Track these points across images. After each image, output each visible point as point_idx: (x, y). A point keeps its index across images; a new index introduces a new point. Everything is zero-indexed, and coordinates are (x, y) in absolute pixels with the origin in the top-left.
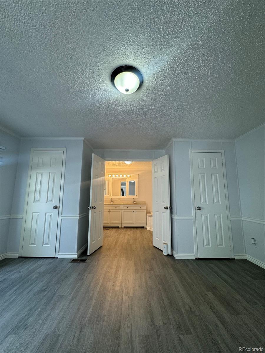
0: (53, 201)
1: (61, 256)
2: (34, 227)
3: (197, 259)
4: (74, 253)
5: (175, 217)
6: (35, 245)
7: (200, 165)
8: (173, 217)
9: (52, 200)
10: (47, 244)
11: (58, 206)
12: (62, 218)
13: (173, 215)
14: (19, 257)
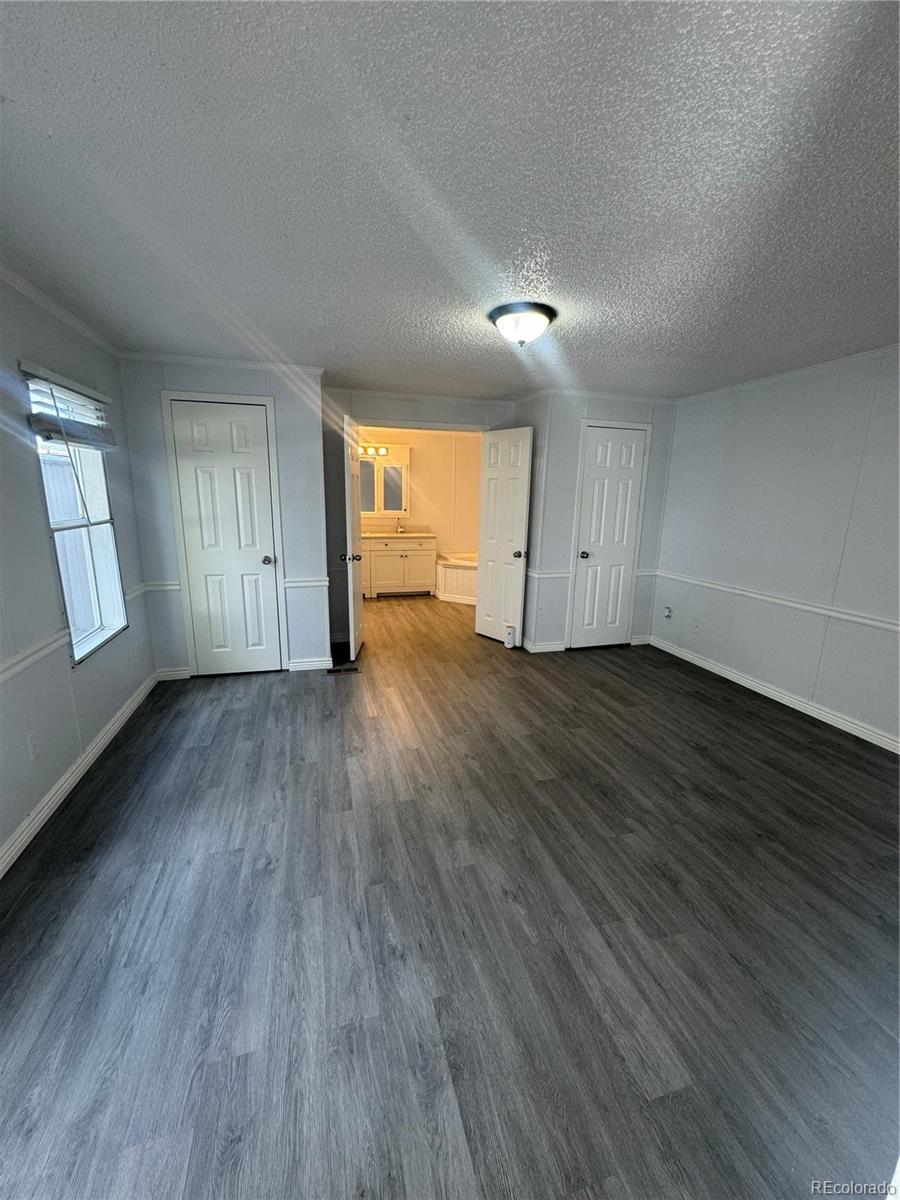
0: (256, 546)
1: (295, 665)
2: (215, 608)
3: (569, 650)
4: (325, 656)
5: (534, 574)
6: (229, 649)
7: (599, 460)
8: (530, 574)
9: (253, 543)
10: (260, 644)
11: (272, 557)
12: (287, 585)
13: (530, 569)
14: (192, 677)
